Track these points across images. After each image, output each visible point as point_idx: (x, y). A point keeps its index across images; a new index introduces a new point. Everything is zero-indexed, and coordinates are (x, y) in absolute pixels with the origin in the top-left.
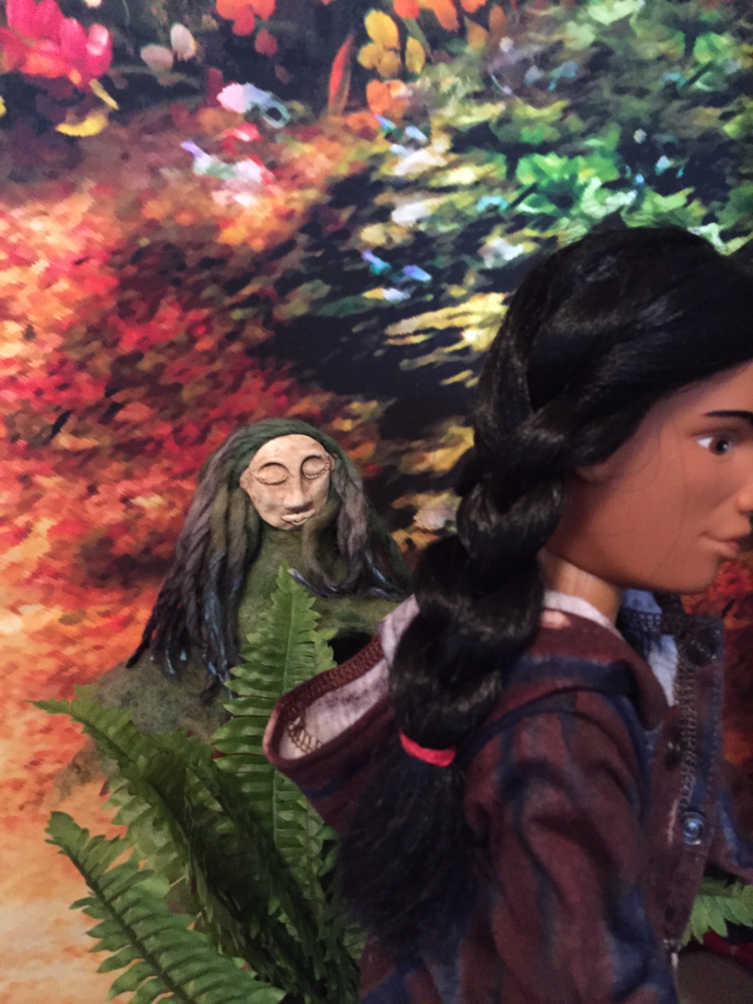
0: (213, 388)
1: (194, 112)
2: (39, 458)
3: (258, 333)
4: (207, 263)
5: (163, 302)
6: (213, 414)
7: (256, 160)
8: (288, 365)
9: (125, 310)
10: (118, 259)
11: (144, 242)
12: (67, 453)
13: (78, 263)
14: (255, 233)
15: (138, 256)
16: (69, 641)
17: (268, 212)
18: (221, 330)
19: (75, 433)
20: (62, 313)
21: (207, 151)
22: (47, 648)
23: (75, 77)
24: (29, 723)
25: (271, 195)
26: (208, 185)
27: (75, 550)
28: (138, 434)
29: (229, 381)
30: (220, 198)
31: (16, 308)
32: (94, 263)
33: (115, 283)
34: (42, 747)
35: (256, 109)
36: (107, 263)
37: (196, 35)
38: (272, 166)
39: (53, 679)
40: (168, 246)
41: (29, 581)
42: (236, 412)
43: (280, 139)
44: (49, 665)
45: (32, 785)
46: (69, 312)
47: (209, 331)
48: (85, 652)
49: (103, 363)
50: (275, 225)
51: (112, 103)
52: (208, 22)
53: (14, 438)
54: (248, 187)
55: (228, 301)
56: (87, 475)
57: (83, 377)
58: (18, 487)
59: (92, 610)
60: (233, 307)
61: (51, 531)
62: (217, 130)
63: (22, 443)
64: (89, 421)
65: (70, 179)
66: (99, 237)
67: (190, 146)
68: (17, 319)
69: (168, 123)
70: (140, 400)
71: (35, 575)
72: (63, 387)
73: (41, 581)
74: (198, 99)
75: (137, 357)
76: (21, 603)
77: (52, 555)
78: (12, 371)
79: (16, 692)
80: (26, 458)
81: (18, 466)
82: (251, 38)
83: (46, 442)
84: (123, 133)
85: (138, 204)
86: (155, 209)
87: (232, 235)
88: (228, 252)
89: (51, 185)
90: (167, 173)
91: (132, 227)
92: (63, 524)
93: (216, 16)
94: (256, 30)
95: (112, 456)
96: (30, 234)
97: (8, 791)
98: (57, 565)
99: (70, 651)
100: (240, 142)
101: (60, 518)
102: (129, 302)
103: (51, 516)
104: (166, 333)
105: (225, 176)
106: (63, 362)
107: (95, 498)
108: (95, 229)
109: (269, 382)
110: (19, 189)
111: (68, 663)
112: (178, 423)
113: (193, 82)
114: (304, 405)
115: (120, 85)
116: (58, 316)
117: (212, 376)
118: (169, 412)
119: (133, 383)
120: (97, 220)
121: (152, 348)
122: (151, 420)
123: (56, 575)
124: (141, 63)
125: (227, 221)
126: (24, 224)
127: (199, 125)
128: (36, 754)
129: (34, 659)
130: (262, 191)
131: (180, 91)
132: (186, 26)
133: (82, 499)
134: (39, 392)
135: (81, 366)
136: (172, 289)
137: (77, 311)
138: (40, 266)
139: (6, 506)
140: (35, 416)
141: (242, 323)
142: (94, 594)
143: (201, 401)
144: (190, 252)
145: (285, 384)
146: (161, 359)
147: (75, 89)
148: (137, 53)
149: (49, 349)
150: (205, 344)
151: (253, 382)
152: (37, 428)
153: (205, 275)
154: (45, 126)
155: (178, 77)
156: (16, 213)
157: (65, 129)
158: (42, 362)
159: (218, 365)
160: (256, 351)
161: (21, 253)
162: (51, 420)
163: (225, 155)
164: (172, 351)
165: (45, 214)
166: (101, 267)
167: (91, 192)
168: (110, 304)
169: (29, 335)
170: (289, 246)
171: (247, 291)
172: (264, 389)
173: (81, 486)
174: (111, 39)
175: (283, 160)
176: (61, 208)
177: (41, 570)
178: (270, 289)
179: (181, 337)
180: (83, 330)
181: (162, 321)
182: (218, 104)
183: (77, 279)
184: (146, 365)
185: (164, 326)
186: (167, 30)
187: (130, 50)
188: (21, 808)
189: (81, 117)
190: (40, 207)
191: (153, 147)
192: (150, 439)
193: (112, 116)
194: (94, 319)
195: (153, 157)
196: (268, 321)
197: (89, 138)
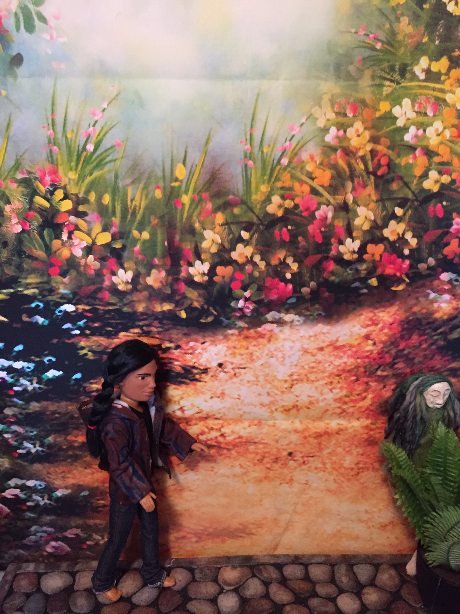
0: (425, 359)
1: (432, 282)
2: (371, 377)
3: (442, 343)
4: (429, 323)
5: (414, 335)
6: (424, 366)
7: (448, 293)
8: (450, 352)
9: (402, 337)
10: (403, 323)
11: (411, 318)
12: (379, 376)
13: (391, 324)
14: (445, 314)
15: (409, 322)
16: (372, 430)
17: (450, 308)
18: (430, 342)
19: (383, 371)
20: (384, 338)
21: (434, 292)
22: (366, 431)
23: (398, 274)
24: (358, 452)
25: (452, 303)
26: (433, 301)
27: (378, 404)
28: (400, 371)
29: (431, 356)
30: (436, 305)
31: (372, 337)
32: (396, 324)
33: (400, 329)
34: (361, 459)
35: (451, 279)
36: (399, 324)
37: (435, 260)
38: (454, 295)
39: (366, 440)
40: (418, 319)
41: (363, 412)
42: (431, 366)
43: (457, 288)
44: (365, 436)
45: (356, 470)
46: (386, 338)
47: (426, 342)
48: (376, 433)
49: (393, 352)
50: (452, 311)
51: (408, 281)
52: (440, 256)
53: (365, 372)
54: (446, 302)
55: (433, 334)
56: (384, 382)
57: (387, 355)
58: (365, 385)
59: (379, 422)
60: (434, 335)
61: (371, 398)
62: (438, 286)
63: (368, 373)
64: (387, 367)
65: (393, 302)
66: (398, 317)
67: (429, 291)
68: (371, 340)
69: (423, 285)
70: (402, 362)
71: (365, 410)
72: (381, 358)
73: (367, 412)
74: (433, 278)
75: (404, 350)
76: (360, 418)
77: (371, 405)
78: (368, 354)
79: (355, 443)
80: (368, 377)
81: (365, 379)
82: (453, 259)
83: (374, 373)
84: (410, 289)
85: (411, 308)
86: (416, 309)
87: (437, 315)
88: (436, 319)
89: (387, 303)
90: (421, 299)
91: (408, 314)
92: (375, 396)
93: (443, 255)
94: (454, 258)
95: (392, 378)
96: (379, 317)
97: (349, 470)
98: (372, 408)
99: (372, 433)
100: (445, 289)
101: (374, 395)
102: (403, 335)
103: (373, 394)
104: (412, 343)
105: (439, 299)
106: (382, 351)
107: (385, 389)
108: (397, 315)
109: (443, 357)
110: (377, 305)
111: (371, 436)
112: (412, 368)
113: (433, 273)
114: (454, 365)
115: (411, 275)
116: (383, 339)
117: (425, 355)
118: (410, 365)
119: (401, 357)
120: (398, 313)
121: (409, 347)
122: (404, 367)
123: (371, 411)
124: (418, 269)
125: (437, 311)
126: (377, 314)
127: (433, 285)
128: (358, 461)
129: (362, 434)
130: (449, 302)
131: (429, 276)
132: (433, 258)
133: (381, 389)
134: (374, 359)
135: (387, 352)
136: (417, 331)
137: (389, 338)
138: (380, 325)
139: (361, 390)
140: (372, 366)
141: (437, 340)
142: (381, 417)
143: (420, 363)
144: (424, 320)
145: (448, 358)
146: (411, 350)
147: (398, 277)
148: (417, 265)
149: (379, 348)
150: (424, 346)
151: (437, 357)
152: (372, 369)
153: (428, 326)
154: (388, 288)
155: (428, 272)
156: (376, 311)
157: (393, 289)
158: (376, 351)
159: (427, 352)
160: (440, 349)
161: (376, 322)
162: (376, 367)
163: (440, 293)
164: (414, 348)
165: (384, 311)
166: (397, 325)
167: (398, 305)
168: (398, 335)
169: (374, 344)
170: (455, 317)
171: (440, 331)
172: (441, 360)
173: (382, 386)
174: (410, 263)
175: (457, 293)
176: (388, 310)
177: (367, 409)
178: (447, 330)
179: (417, 344)
180: (389, 343)
181: (412, 340)
182: (439, 279)
183: (390, 329)
184: (406, 352)
185: (413, 341)
186: (427, 259)
187: (415, 265)
188: (352, 476)
189: (398, 285)
190: (383, 309)
191: (418, 292)
192: (403, 373)
193: (408, 284)
194: (393, 340)
195: (417, 295)
196: (445, 339)
197: (400, 291)
